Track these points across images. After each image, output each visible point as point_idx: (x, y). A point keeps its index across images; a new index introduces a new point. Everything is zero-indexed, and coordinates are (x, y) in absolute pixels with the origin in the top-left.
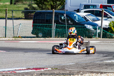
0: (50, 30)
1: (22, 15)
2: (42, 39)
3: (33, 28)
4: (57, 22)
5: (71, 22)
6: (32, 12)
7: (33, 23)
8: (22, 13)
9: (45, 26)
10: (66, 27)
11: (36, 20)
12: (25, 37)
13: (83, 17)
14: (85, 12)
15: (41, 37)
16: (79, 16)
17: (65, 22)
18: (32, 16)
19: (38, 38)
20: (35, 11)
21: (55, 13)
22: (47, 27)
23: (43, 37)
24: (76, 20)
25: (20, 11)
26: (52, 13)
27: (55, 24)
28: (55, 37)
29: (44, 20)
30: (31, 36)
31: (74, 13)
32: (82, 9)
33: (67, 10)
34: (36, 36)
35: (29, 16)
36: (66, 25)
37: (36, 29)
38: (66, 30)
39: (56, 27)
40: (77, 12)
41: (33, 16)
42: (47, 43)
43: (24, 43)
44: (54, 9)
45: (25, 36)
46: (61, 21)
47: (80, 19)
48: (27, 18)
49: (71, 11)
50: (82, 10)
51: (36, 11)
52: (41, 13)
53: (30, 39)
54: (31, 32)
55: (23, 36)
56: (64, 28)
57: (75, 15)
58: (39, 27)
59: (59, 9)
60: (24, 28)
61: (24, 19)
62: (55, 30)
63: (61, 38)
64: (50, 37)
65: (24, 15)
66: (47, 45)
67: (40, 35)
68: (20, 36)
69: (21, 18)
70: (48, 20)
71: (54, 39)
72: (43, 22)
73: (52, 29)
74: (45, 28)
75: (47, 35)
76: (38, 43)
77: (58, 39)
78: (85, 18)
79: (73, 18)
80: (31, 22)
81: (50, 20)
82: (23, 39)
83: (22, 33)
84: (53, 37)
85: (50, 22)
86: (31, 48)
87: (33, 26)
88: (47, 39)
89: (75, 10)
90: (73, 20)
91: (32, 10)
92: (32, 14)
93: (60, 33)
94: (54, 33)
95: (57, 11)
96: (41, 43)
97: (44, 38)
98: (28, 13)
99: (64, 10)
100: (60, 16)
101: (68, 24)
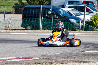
0: (38, 24)
1: (13, 10)
2: (30, 31)
3: (22, 21)
4: (44, 16)
5: (57, 16)
6: (22, 7)
7: (23, 17)
8: (13, 8)
9: (33, 19)
10: (52, 20)
11: (26, 14)
12: (15, 30)
13: (67, 12)
14: (69, 7)
15: (30, 30)
16: (63, 11)
17: (51, 17)
18: (21, 11)
19: (27, 30)
20: (24, 7)
21: (43, 8)
22: (35, 21)
23: (31, 29)
24: (61, 15)
25: (11, 6)
26: (39, 8)
27: (42, 18)
28: (42, 30)
29: (33, 14)
30: (21, 29)
31: (59, 9)
32: (67, 4)
33: (53, 6)
34: (25, 28)
35: (19, 11)
36: (52, 19)
37: (25, 23)
38: (52, 23)
39: (43, 21)
40: (62, 7)
41: (23, 11)
42: (35, 35)
43: (14, 35)
44: (41, 5)
45: (15, 28)
46: (47, 15)
47: (65, 13)
48: (17, 12)
49: (57, 6)
50: (66, 6)
51: (26, 6)
52: (29, 8)
53: (19, 31)
54: (21, 25)
55: (14, 29)
56: (50, 22)
57: (60, 10)
58: (27, 20)
59: (45, 5)
60: (15, 21)
61: (14, 13)
62: (42, 24)
63: (48, 31)
64: (38, 30)
65: (14, 10)
66: (35, 36)
67: (29, 28)
68: (11, 29)
69: (12, 12)
70: (36, 14)
71: (41, 31)
72: (32, 16)
73: (40, 23)
74: (33, 22)
75: (35, 27)
76: (27, 35)
77: (45, 31)
78: (69, 13)
79: (59, 13)
80: (20, 16)
81: (37, 14)
82: (14, 31)
83: (13, 26)
84: (41, 30)
85: (37, 16)
86: (20, 40)
87: (22, 19)
88: (35, 31)
89: (60, 6)
90: (58, 15)
91: (22, 5)
92: (22, 9)
93: (47, 26)
94: (42, 26)
95: (44, 6)
96: (30, 35)
97: (32, 31)
98: (18, 8)
99: (51, 6)
100: (46, 11)
101: (54, 18)
